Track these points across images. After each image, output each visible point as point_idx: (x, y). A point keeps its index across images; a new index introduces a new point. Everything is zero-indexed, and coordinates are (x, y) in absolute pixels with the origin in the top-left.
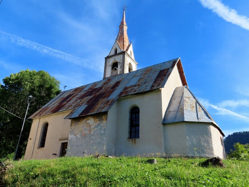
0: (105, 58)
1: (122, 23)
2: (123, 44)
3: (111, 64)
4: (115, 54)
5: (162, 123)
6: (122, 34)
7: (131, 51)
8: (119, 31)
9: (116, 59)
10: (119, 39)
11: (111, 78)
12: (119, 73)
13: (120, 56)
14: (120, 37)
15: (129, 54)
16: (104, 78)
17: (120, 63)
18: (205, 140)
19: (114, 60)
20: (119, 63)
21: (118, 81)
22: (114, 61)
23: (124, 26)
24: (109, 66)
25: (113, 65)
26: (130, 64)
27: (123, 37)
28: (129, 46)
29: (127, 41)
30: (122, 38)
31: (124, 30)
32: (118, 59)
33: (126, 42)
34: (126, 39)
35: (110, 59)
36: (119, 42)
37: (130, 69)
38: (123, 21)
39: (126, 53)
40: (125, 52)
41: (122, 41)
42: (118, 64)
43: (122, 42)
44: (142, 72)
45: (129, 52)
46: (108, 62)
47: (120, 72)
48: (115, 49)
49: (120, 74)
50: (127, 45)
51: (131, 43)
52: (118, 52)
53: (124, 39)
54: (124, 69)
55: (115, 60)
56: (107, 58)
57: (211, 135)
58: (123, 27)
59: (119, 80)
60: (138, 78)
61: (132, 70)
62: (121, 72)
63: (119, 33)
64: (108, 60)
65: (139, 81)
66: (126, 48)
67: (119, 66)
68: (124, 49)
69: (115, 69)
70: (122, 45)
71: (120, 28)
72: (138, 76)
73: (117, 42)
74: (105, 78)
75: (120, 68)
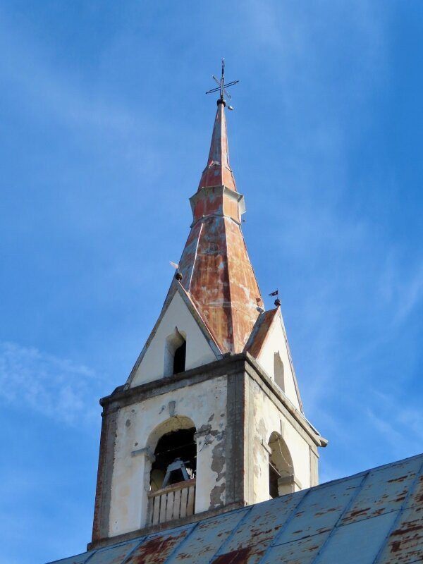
0: (105, 402)
1: (211, 179)
2: (228, 311)
3: (143, 444)
4: (170, 373)
6: (217, 243)
7: (277, 356)
8: (195, 226)
9: (182, 410)
10: (198, 275)
11: (165, 534)
12: (202, 504)
13: (208, 385)
14: (199, 265)
15: (269, 371)
16: (99, 540)
17: (207, 431)
19: (166, 416)
20: (201, 432)
21: (226, 551)
22: (167, 423)
23: (225, 196)
24: (134, 454)
25: (157, 450)
26: (276, 440)
27: (221, 266)
28: (265, 321)
29: (247, 292)
30: (215, 274)
31: (227, 219)
32: (197, 405)
33: (242, 296)
34: (241, 279)
35: (137, 407)
36: (197, 295)
37: (278, 479)
38: (219, 168)
39: (247, 366)
40: (241, 359)
41: (218, 291)
42: (199, 440)
43: (215, 297)
44: (399, 487)
45: (265, 361)
46: (122, 430)
47: (215, 492)
48: (171, 343)
49: (212, 510)
50: (253, 319)
51: (277, 303)
52: (192, 360)
53: (232, 281)
54: (241, 472)
55: (174, 416)
56: (116, 402)
58: (219, 202)
59: (233, 546)
60: (386, 523)
61: (290, 480)
62: (223, 497)
63: (190, 241)
64: (123, 415)
65: (396, 547)
66: (247, 337)
67: (204, 456)
68: (230, 338)
69: (177, 477)
70: (219, 317)
71: (197, 212)
72: (379, 512)
73: (184, 296)
74: (107, 539)
75: (215, 467)
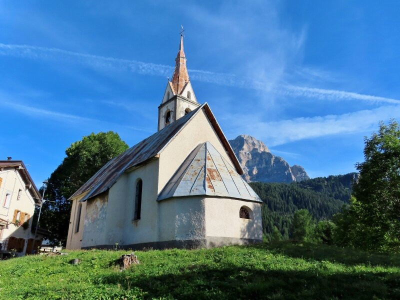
1: (178, 55)
2: (178, 85)
3: (164, 115)
4: (167, 101)
5: (157, 201)
6: (178, 70)
7: (189, 92)
13: (172, 102)
14: (175, 76)
17: (172, 111)
18: (197, 218)
22: (167, 111)
23: (181, 58)
24: (163, 117)
25: (166, 116)
27: (178, 75)
28: (186, 84)
30: (177, 77)
31: (181, 64)
32: (170, 106)
35: (163, 108)
36: (173, 83)
38: (180, 52)
39: (178, 97)
41: (177, 81)
46: (161, 113)
48: (168, 94)
52: (170, 98)
53: (179, 78)
55: (168, 109)
56: (160, 107)
57: (204, 211)
58: (179, 60)
64: (161, 110)
67: (171, 116)
68: (177, 92)
70: (176, 87)
75: (173, 118)
